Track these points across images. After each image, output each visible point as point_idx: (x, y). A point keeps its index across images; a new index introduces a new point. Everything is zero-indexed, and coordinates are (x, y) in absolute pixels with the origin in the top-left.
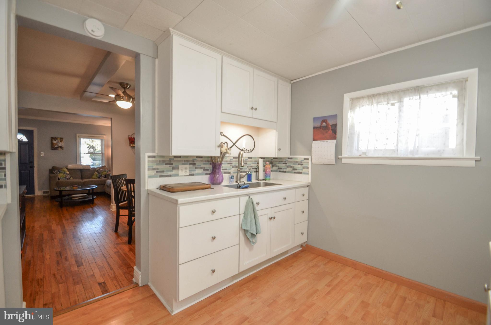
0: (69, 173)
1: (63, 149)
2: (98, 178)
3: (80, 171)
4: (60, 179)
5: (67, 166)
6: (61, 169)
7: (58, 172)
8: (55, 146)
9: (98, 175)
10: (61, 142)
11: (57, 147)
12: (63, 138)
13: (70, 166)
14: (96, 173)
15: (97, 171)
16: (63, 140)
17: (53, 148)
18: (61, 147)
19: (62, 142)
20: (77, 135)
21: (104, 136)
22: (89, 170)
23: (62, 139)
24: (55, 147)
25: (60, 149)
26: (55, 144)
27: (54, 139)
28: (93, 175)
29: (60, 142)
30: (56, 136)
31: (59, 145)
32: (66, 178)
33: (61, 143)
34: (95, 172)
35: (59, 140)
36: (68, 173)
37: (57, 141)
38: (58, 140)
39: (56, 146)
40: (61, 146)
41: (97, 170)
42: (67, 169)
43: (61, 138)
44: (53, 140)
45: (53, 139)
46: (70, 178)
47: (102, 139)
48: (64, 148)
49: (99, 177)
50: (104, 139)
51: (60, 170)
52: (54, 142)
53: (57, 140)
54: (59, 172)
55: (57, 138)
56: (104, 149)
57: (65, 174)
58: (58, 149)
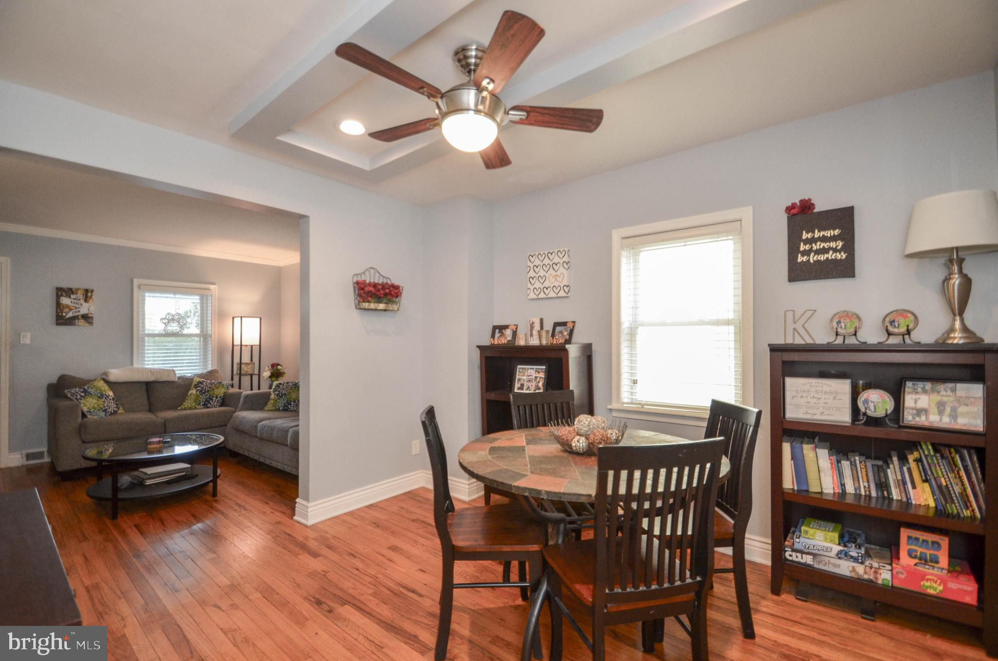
0: (114, 394)
1: (91, 323)
2: (202, 407)
3: (144, 388)
4: (87, 414)
5: (106, 374)
6: (89, 382)
7: (82, 392)
8: (67, 313)
9: (203, 398)
10: (86, 301)
11: (74, 318)
12: (92, 291)
13: (117, 374)
14: (193, 391)
15: (195, 385)
16: (93, 297)
17: (61, 320)
18: (87, 318)
19: (91, 301)
20: (136, 282)
21: (212, 287)
22: (173, 382)
23: (89, 294)
24: (67, 316)
25: (82, 322)
26: (68, 307)
27: (64, 294)
28: (184, 396)
29: (82, 301)
30: (73, 285)
31: (79, 311)
32: (105, 411)
33: (85, 304)
34: (189, 389)
35: (80, 295)
36: (111, 394)
37: (74, 299)
38: (78, 295)
39: (70, 315)
40: (87, 314)
41: (194, 383)
42: (106, 382)
43: (87, 291)
44: (62, 295)
45: (61, 292)
46: (118, 409)
47: (203, 295)
48: (95, 321)
49: (203, 405)
50: (211, 296)
51: (86, 388)
52: (65, 301)
53: (73, 296)
54: (83, 394)
55: (74, 290)
56: (209, 322)
57: (101, 398)
58: (77, 324)
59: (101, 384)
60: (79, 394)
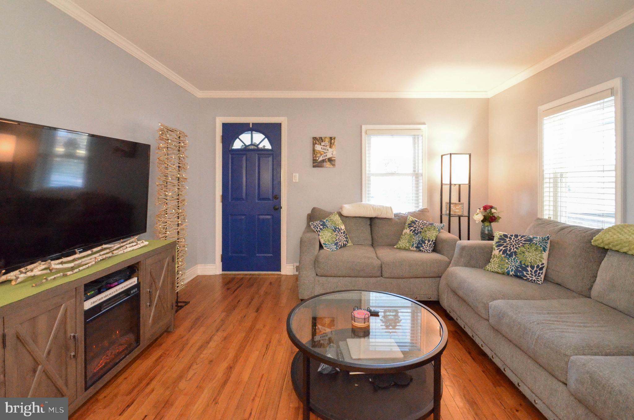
0: (346, 229)
1: (334, 165)
2: (415, 249)
3: (369, 223)
4: (324, 246)
5: (341, 208)
6: (328, 214)
7: (321, 225)
8: (319, 157)
9: (416, 239)
10: (330, 147)
11: (323, 161)
12: (335, 138)
13: (349, 210)
14: (407, 231)
15: (409, 224)
16: (335, 143)
17: (317, 164)
18: (330, 160)
19: (333, 147)
20: (364, 128)
21: (421, 127)
22: (389, 219)
23: (333, 141)
24: (319, 160)
25: (327, 164)
26: (320, 152)
27: (317, 142)
28: (399, 235)
29: (328, 147)
30: (323, 136)
31: (326, 155)
32: (336, 244)
33: (330, 149)
34: (403, 228)
35: (327, 142)
36: (343, 227)
37: (323, 146)
38: (326, 142)
39: (321, 159)
40: (332, 157)
41: (408, 222)
42: (341, 215)
43: (331, 138)
44: (316, 143)
45: (317, 140)
46: (348, 242)
47: (415, 135)
48: (336, 163)
49: (416, 247)
50: (422, 136)
51: (325, 221)
52: (318, 148)
53: (322, 144)
54: (321, 227)
55: (323, 139)
56: (420, 161)
57: (335, 232)
58: (325, 166)
59: (337, 218)
60: (319, 227)
